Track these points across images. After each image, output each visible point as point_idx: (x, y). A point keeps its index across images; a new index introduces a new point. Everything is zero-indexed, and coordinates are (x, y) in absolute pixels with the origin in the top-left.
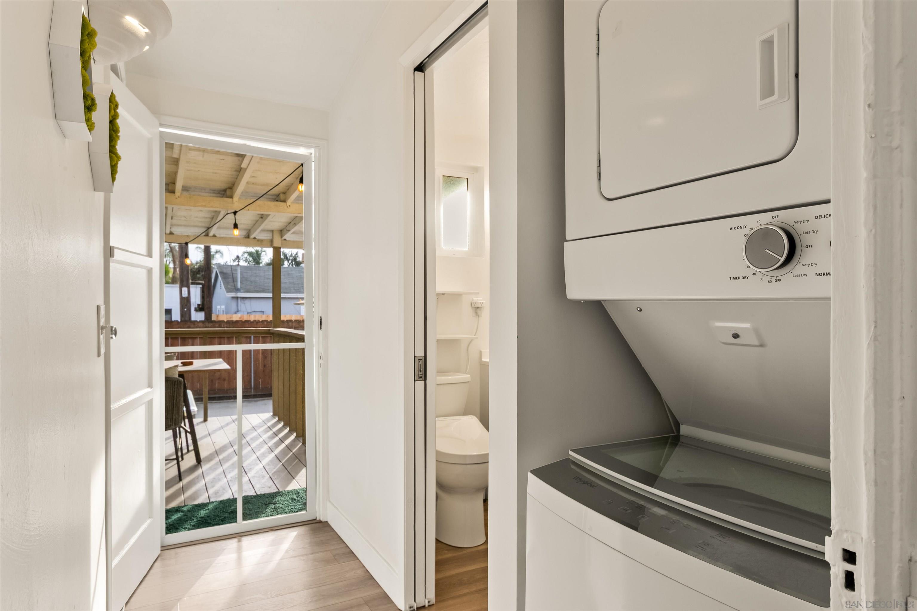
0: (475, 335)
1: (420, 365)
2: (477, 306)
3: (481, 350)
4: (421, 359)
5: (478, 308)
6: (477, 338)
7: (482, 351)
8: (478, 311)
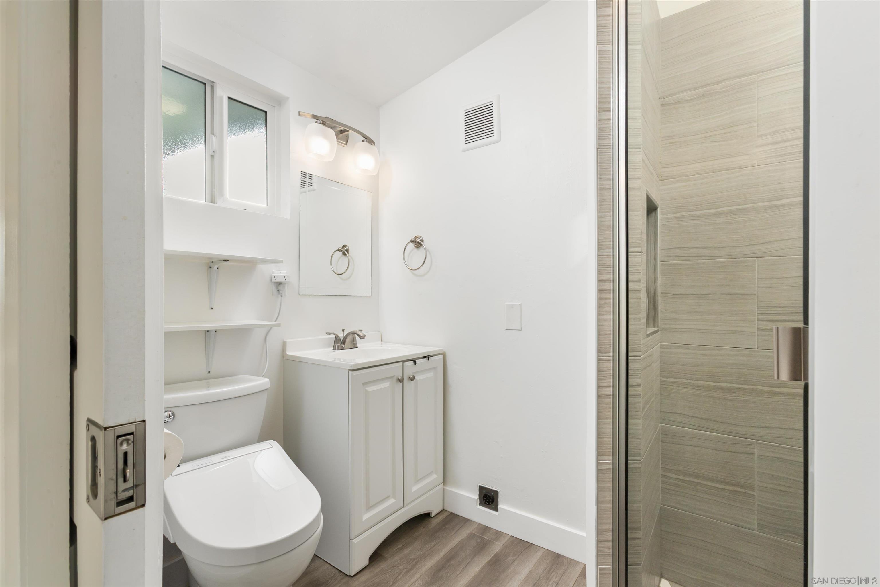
0: (275, 321)
1: (126, 454)
2: (278, 281)
3: (285, 340)
4: (132, 434)
5: (280, 283)
6: (279, 325)
7: (286, 342)
8: (281, 288)
